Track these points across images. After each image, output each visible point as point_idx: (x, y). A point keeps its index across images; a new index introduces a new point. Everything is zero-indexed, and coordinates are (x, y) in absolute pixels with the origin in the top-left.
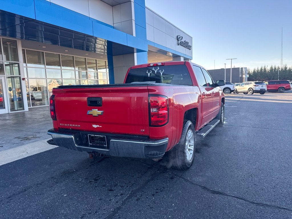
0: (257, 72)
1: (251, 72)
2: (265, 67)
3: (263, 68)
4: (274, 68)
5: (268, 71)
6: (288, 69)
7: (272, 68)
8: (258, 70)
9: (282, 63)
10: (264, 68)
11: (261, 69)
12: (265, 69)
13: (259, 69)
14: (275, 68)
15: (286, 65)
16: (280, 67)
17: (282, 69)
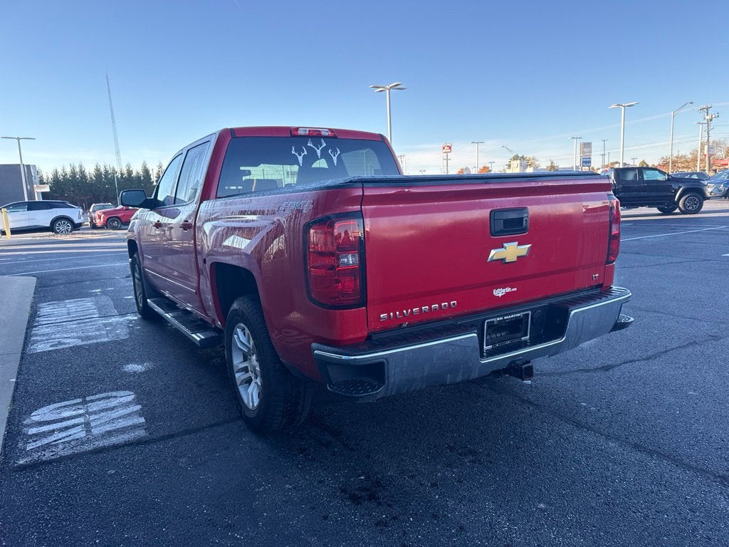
0: (63, 179)
1: (48, 178)
2: (81, 166)
3: (77, 170)
4: (102, 170)
5: (91, 178)
6: (134, 174)
7: (98, 170)
8: (66, 174)
9: (119, 160)
10: (81, 170)
11: (74, 173)
12: (82, 172)
13: (68, 171)
14: (107, 172)
15: (128, 166)
16: (118, 170)
17: (122, 174)
